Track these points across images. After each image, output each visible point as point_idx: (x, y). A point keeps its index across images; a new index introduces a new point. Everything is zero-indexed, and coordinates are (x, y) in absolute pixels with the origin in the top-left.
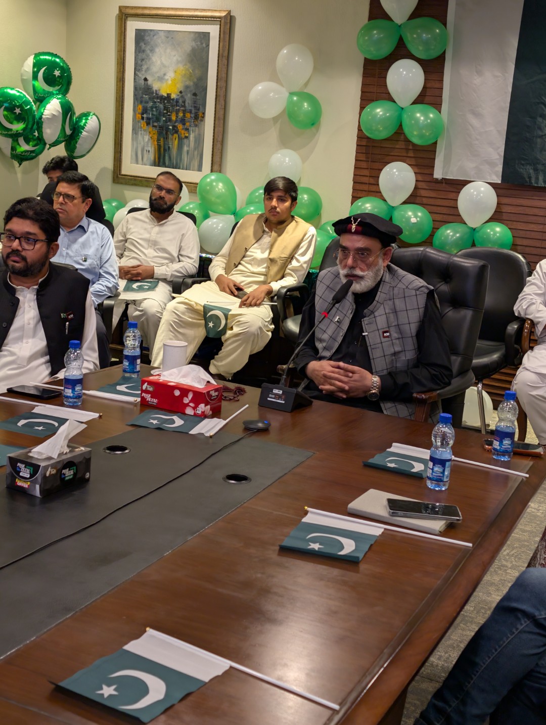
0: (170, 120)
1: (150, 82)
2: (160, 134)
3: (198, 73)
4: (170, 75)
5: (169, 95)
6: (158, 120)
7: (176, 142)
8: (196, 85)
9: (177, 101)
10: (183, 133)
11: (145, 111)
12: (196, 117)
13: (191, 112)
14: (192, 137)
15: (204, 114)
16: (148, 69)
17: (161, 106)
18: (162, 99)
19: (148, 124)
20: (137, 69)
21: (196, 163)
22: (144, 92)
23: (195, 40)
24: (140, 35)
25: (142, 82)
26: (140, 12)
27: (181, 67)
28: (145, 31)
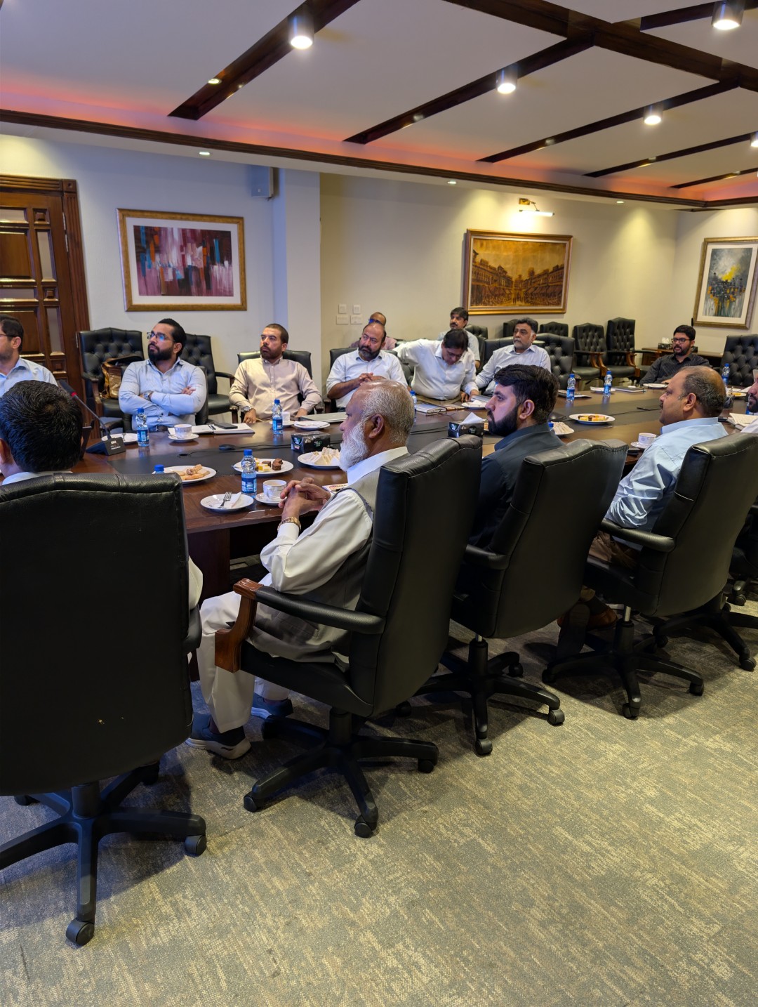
0: (726, 293)
1: (717, 274)
2: (720, 300)
3: (744, 268)
4: (729, 271)
5: (727, 281)
6: (719, 293)
7: (728, 304)
8: (742, 275)
9: (731, 283)
10: (732, 299)
11: (713, 289)
12: (741, 291)
13: (738, 288)
14: (737, 301)
15: (745, 289)
16: (717, 268)
17: (722, 286)
18: (723, 282)
19: (714, 295)
20: (711, 268)
21: (738, 314)
22: (714, 280)
23: (744, 252)
24: (714, 252)
25: (713, 275)
26: (715, 240)
27: (735, 266)
28: (717, 250)
